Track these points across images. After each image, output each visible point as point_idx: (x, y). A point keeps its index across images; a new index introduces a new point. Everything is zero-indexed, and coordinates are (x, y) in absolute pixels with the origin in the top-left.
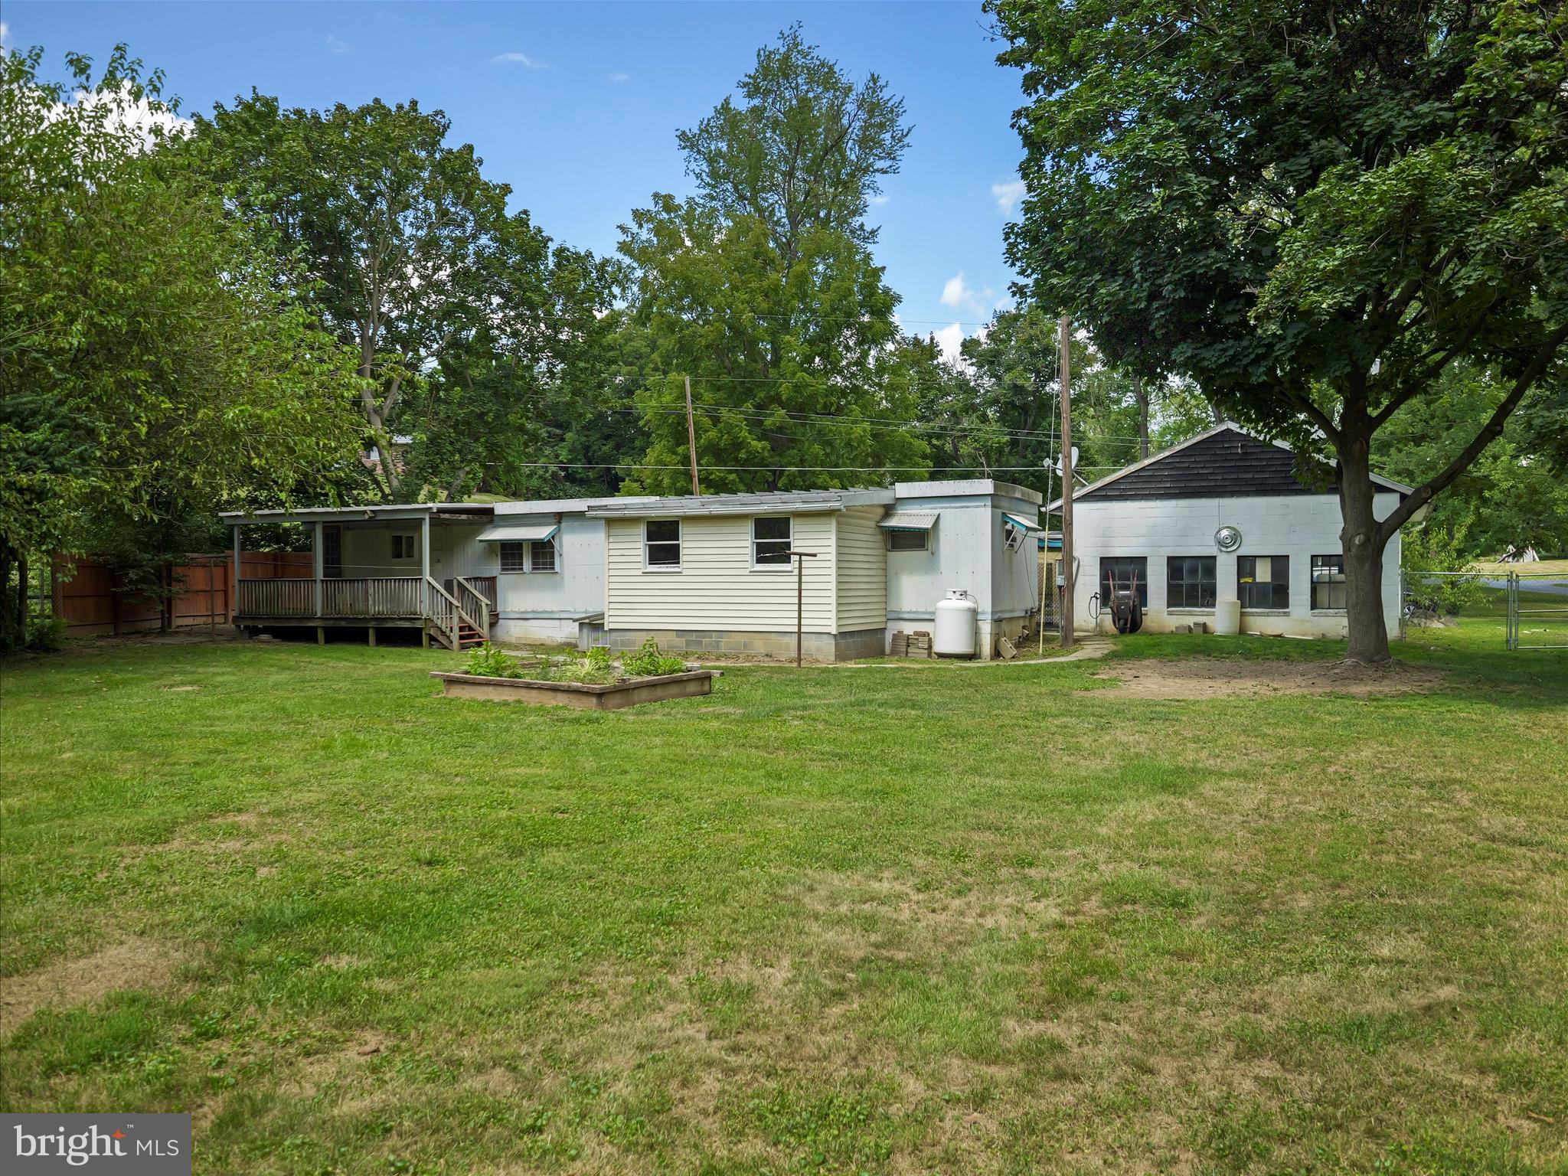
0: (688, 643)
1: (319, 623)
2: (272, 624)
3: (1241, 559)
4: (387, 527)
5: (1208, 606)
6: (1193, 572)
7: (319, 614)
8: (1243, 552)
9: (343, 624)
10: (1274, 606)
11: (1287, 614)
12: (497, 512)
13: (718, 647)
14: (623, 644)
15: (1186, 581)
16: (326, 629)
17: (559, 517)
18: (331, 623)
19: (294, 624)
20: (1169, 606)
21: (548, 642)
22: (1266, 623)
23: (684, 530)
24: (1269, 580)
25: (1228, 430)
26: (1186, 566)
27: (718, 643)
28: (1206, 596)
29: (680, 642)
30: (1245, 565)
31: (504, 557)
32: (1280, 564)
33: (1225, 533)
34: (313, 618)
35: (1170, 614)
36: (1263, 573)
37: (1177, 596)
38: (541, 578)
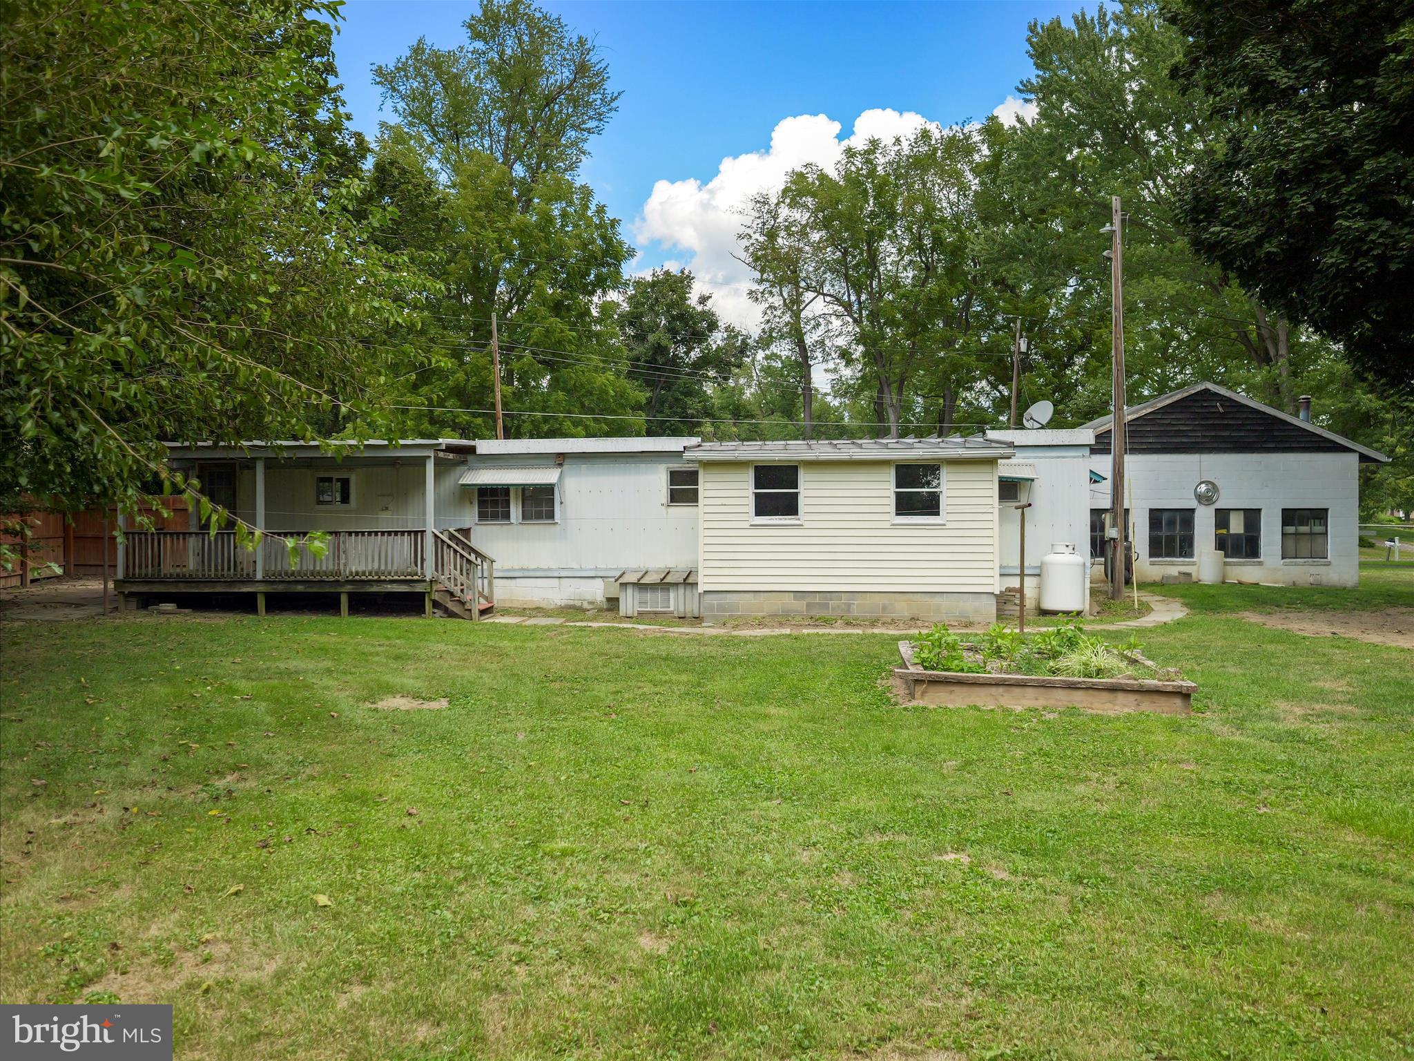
0: (808, 605)
1: (261, 588)
2: (183, 589)
3: (1218, 511)
4: (309, 467)
5: (1185, 556)
6: (1171, 523)
7: (259, 576)
8: (1219, 505)
9: (300, 588)
10: (1247, 556)
11: (1260, 564)
12: (479, 451)
13: (849, 611)
14: (721, 608)
15: (1164, 533)
16: (268, 596)
17: (560, 459)
18: (280, 588)
19: (219, 589)
20: (1151, 555)
21: (543, 605)
22: (1246, 572)
23: (803, 476)
24: (1242, 531)
25: (1207, 391)
26: (1165, 517)
27: (849, 605)
28: (1184, 547)
29: (801, 605)
30: (1222, 517)
31: (481, 504)
32: (1252, 517)
33: (1203, 488)
34: (250, 580)
35: (1152, 564)
36: (1237, 526)
37: (1158, 548)
38: (536, 529)
